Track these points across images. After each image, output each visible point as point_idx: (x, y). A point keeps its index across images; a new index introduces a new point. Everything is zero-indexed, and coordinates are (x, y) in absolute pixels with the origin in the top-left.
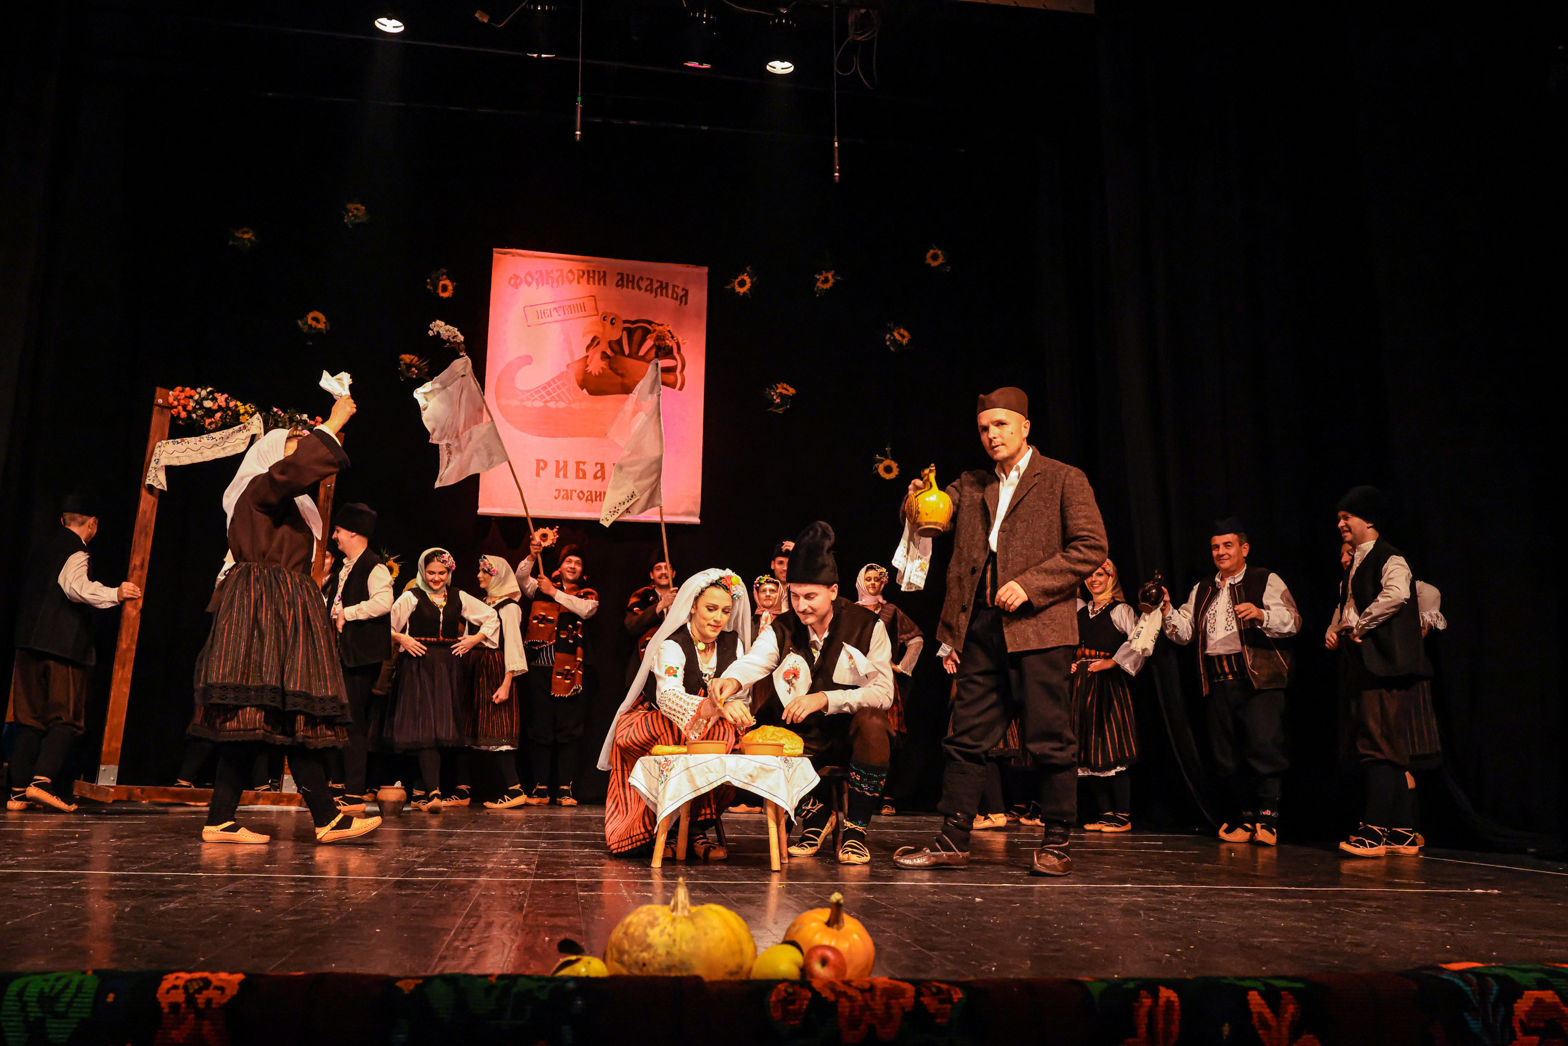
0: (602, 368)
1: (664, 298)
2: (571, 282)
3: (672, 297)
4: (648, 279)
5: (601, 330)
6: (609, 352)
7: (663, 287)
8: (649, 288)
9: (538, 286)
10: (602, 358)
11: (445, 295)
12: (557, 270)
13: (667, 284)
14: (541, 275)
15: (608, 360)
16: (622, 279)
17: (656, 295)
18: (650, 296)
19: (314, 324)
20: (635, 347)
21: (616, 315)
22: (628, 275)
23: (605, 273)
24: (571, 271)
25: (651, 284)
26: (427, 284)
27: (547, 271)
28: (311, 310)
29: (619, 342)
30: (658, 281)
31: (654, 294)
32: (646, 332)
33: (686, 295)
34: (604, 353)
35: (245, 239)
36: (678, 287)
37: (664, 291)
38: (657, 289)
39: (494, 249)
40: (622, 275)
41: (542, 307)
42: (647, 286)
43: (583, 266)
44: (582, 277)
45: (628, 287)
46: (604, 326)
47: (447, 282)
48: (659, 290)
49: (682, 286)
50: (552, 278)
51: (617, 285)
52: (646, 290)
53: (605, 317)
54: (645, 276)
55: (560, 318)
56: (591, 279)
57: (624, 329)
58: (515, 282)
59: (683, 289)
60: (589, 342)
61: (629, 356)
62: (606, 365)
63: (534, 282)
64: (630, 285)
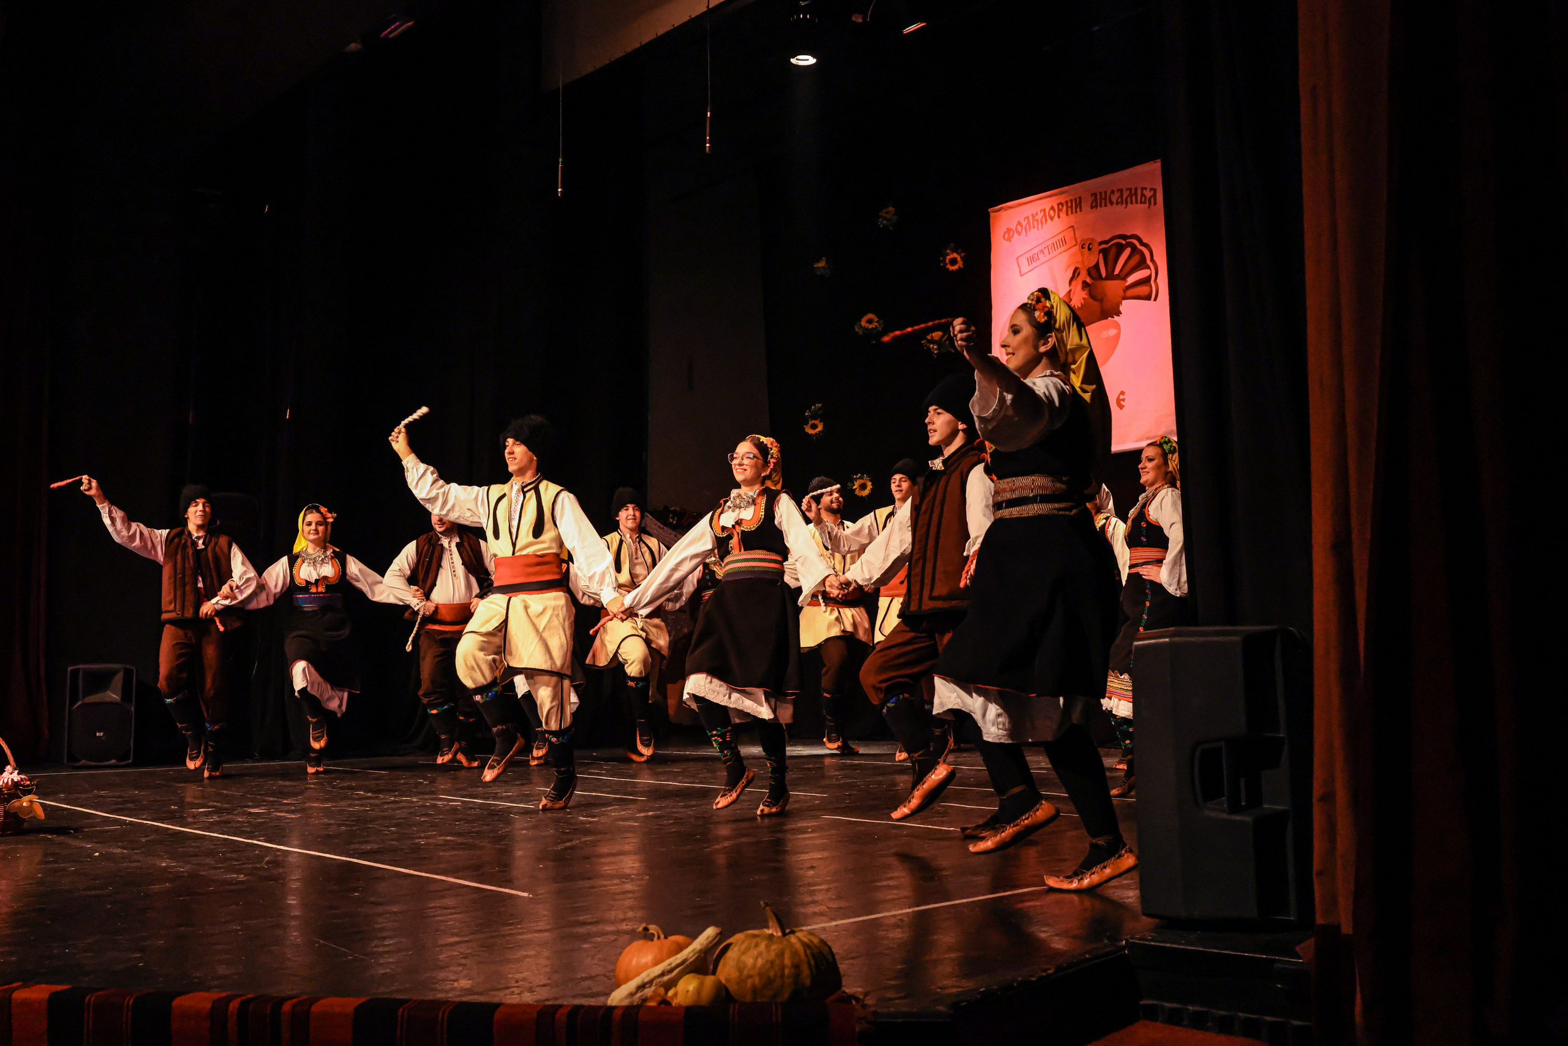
0: (1084, 299)
1: (1135, 205)
2: (1052, 218)
3: (1141, 203)
4: (1118, 190)
5: (1080, 258)
6: (1088, 280)
7: (1133, 193)
8: (1119, 200)
9: (1026, 233)
10: (1083, 288)
11: (955, 268)
12: (1041, 211)
13: (1136, 189)
14: (1029, 223)
15: (1088, 289)
16: (1096, 199)
17: (1127, 204)
18: (1121, 208)
19: (867, 325)
20: (1110, 269)
21: (1092, 239)
22: (1101, 193)
23: (1080, 198)
24: (1052, 208)
25: (1121, 196)
26: (942, 262)
27: (1032, 215)
28: (866, 314)
29: (1097, 266)
30: (1127, 189)
31: (1124, 205)
32: (1120, 249)
33: (1155, 195)
34: (1084, 282)
35: (820, 267)
36: (1146, 189)
37: (1134, 198)
38: (1126, 199)
39: (990, 210)
40: (1095, 195)
41: (1030, 254)
42: (1117, 200)
43: (1062, 199)
44: (1060, 210)
45: (1101, 206)
46: (1082, 255)
47: (955, 255)
48: (1129, 199)
49: (1149, 187)
50: (1037, 220)
51: (1092, 208)
52: (1117, 203)
53: (1083, 244)
54: (1116, 193)
55: (1045, 259)
56: (1070, 212)
57: (1101, 251)
58: (1009, 235)
59: (1151, 189)
60: (1071, 275)
61: (1107, 278)
62: (1086, 294)
63: (1024, 230)
64: (1103, 201)
